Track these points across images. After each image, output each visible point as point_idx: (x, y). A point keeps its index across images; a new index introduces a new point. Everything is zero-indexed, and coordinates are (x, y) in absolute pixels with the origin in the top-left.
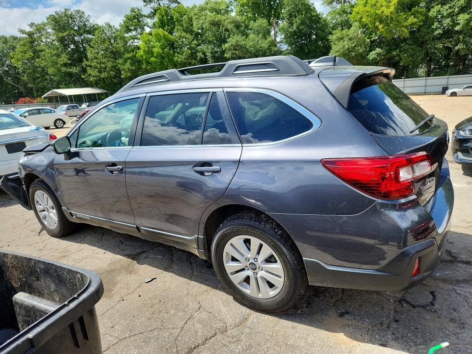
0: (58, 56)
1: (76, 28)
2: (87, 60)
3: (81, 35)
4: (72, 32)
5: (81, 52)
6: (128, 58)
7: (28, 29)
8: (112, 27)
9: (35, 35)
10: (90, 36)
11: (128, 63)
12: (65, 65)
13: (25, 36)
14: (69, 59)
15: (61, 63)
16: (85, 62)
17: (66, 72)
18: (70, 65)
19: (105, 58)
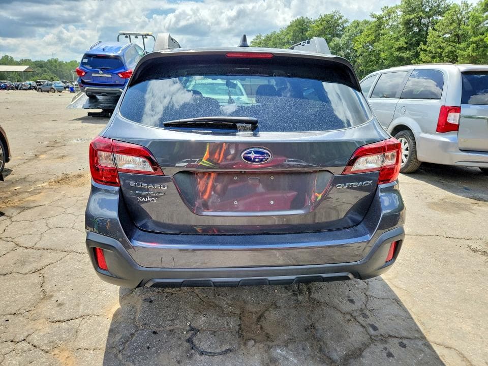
0: (397, 39)
1: (427, 10)
2: (425, 44)
3: (429, 17)
4: (421, 14)
5: (422, 36)
6: (473, 42)
7: (379, 13)
8: (469, 5)
9: (384, 19)
10: (440, 18)
11: (470, 48)
12: (400, 49)
13: (375, 20)
14: (406, 43)
15: (397, 47)
16: (422, 46)
17: (398, 56)
18: (406, 49)
19: (444, 43)
